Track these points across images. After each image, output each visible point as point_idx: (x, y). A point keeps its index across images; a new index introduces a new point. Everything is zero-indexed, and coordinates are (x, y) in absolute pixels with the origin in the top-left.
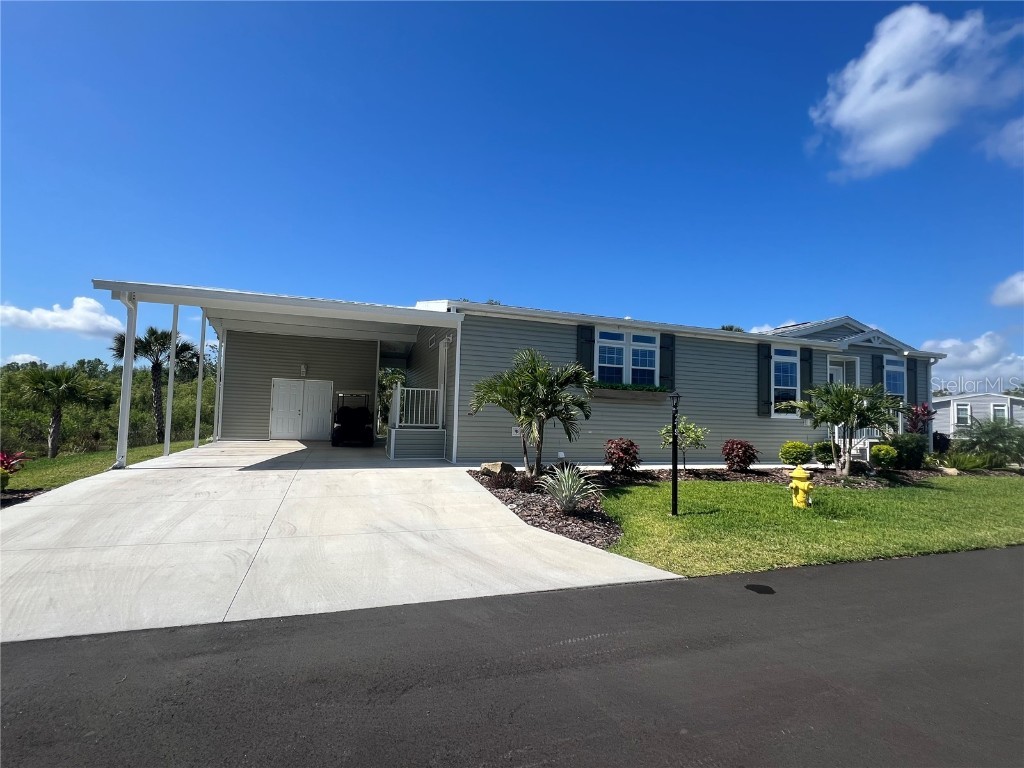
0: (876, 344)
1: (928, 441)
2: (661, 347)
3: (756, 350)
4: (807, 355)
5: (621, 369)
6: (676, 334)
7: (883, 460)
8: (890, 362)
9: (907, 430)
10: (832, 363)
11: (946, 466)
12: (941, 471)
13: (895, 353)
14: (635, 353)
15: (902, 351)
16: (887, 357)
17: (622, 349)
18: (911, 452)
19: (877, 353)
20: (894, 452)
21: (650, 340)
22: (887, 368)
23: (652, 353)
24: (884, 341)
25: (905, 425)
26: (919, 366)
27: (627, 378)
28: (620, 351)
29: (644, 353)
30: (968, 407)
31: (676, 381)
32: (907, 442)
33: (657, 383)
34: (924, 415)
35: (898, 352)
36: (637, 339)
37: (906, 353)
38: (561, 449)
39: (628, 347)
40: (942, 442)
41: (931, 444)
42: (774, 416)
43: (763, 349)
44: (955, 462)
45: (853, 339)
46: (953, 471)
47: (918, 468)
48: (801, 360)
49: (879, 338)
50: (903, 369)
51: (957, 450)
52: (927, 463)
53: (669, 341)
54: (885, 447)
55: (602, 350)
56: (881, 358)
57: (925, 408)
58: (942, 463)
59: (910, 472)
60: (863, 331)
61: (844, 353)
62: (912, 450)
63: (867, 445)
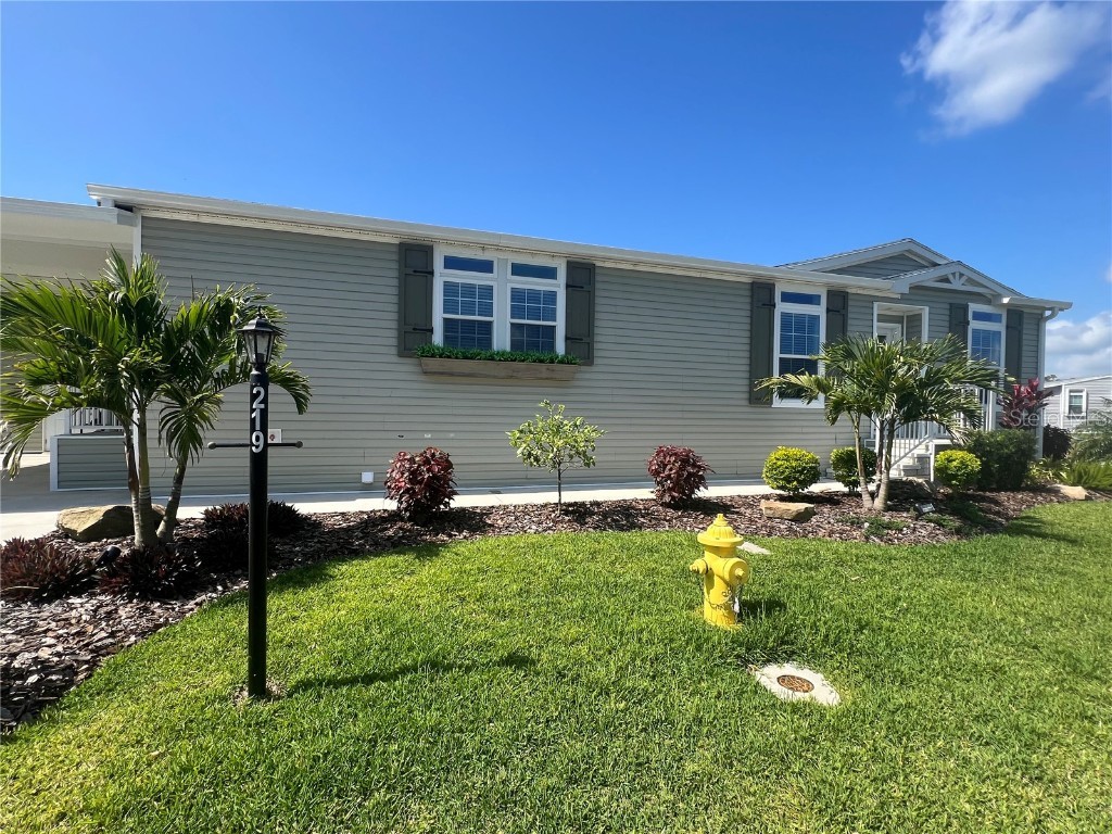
0: (957, 285)
1: (1035, 442)
2: (568, 286)
3: (748, 293)
4: (839, 302)
5: (490, 323)
6: (598, 264)
7: (954, 477)
8: (978, 316)
9: (1001, 424)
10: (882, 318)
11: (1062, 481)
12: (1056, 492)
13: (989, 302)
14: (517, 295)
15: (1000, 296)
16: (973, 307)
17: (490, 288)
18: (1006, 461)
19: (958, 300)
20: (975, 464)
21: (549, 273)
22: (974, 325)
23: (552, 297)
24: (970, 281)
25: (998, 416)
26: (1025, 323)
27: (501, 339)
28: (487, 292)
29: (534, 296)
30: (1084, 394)
31: (596, 346)
32: (1001, 445)
33: (560, 347)
34: (1031, 399)
35: (991, 299)
36: (518, 270)
37: (1006, 300)
38: (368, 467)
39: (502, 285)
40: (1057, 442)
41: (1039, 446)
42: (777, 403)
43: (761, 293)
44: (1080, 477)
45: (916, 277)
46: (1078, 492)
47: (1016, 488)
48: (828, 310)
49: (961, 275)
50: (1000, 327)
51: (1081, 456)
52: (1032, 478)
53: (583, 275)
54: (959, 454)
55: (450, 288)
56: (966, 308)
57: (1034, 388)
58: (1058, 476)
59: (1003, 496)
60: (935, 265)
61: (904, 299)
62: (1009, 456)
63: (932, 450)
